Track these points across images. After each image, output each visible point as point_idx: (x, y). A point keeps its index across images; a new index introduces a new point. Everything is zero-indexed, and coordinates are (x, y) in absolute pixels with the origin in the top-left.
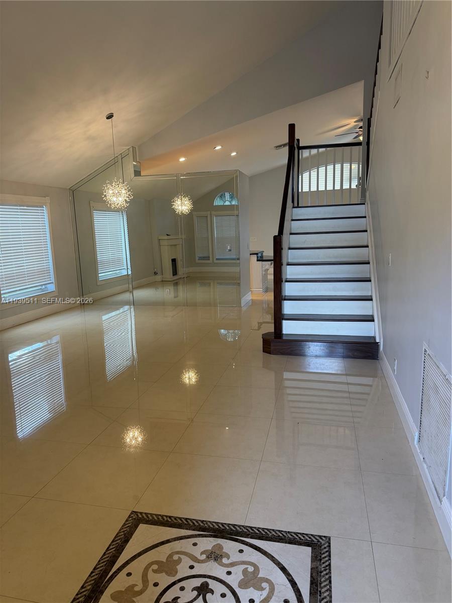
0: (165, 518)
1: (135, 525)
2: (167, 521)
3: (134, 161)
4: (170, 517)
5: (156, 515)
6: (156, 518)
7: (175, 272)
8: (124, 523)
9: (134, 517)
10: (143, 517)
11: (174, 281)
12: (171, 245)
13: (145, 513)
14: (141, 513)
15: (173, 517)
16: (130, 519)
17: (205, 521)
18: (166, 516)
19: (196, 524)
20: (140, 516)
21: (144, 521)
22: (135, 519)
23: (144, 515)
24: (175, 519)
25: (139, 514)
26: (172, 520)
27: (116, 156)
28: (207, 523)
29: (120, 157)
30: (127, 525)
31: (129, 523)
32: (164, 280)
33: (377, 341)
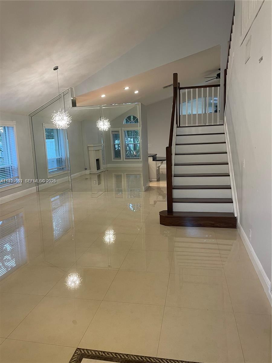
0: (100, 353)
1: (79, 359)
2: (102, 355)
3: (72, 97)
4: (104, 352)
5: (94, 351)
6: (94, 354)
7: (98, 168)
8: (72, 358)
9: (78, 353)
10: (85, 352)
11: (98, 173)
12: (96, 150)
13: (86, 350)
14: (83, 350)
15: (106, 352)
16: (76, 354)
17: (129, 355)
18: (101, 352)
19: (123, 357)
20: (83, 352)
21: (86, 356)
22: (79, 354)
23: (85, 351)
24: (108, 354)
25: (82, 351)
26: (105, 355)
27: (60, 94)
28: (130, 357)
29: (62, 95)
30: (74, 360)
31: (75, 358)
32: (91, 173)
33: (236, 216)
